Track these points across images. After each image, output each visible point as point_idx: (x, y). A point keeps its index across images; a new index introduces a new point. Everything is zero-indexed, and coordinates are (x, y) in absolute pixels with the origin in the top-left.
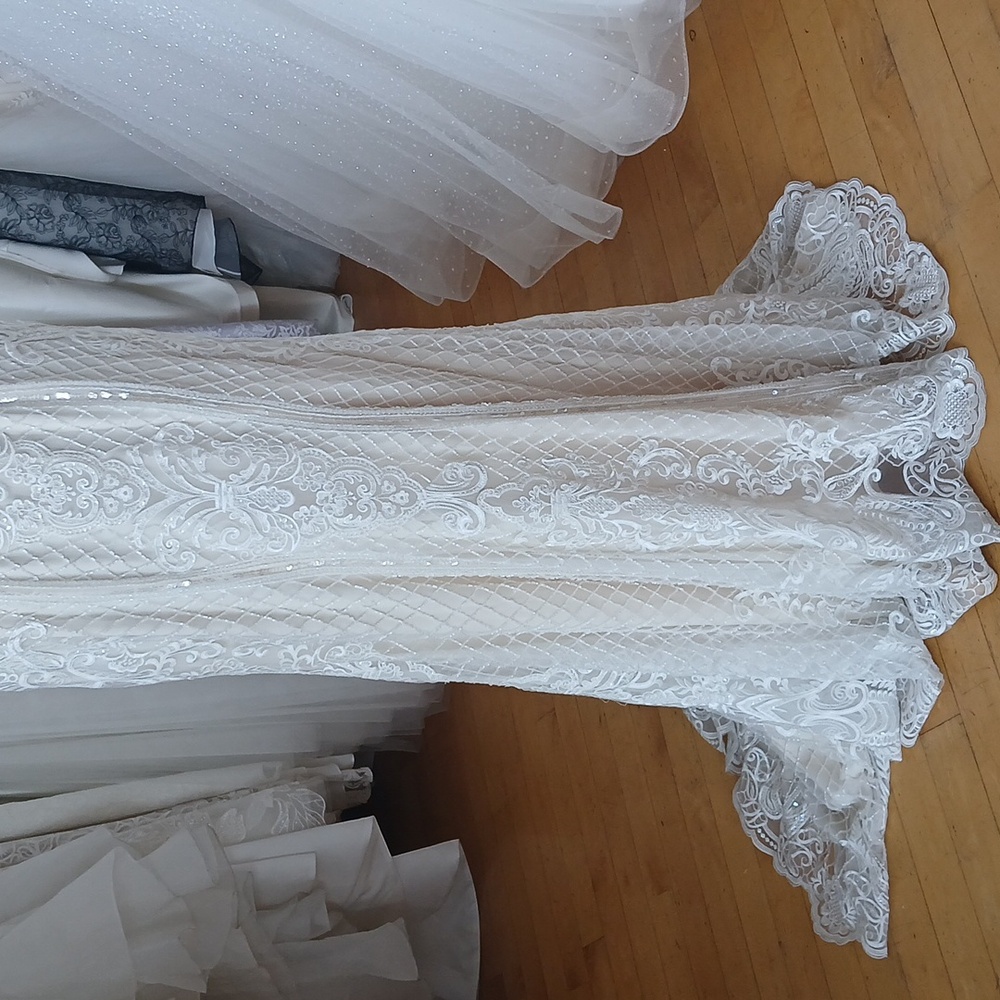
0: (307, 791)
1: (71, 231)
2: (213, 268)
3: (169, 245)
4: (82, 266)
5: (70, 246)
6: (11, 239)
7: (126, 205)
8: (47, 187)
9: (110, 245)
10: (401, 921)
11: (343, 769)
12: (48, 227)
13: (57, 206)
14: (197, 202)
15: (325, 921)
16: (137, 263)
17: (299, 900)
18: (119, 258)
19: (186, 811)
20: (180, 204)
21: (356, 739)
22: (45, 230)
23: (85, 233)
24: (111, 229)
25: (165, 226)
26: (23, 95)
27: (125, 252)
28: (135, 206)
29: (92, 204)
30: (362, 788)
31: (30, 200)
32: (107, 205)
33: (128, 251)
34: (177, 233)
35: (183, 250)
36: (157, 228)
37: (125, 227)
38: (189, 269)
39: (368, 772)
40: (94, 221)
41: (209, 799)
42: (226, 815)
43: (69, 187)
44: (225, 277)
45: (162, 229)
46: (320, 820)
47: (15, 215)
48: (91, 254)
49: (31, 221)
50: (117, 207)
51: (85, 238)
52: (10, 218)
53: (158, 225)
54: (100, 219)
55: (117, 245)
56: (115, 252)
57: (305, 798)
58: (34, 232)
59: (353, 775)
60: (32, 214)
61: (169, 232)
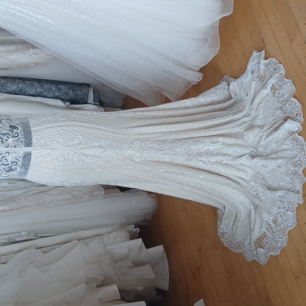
1: (57, 94)
2: (93, 102)
3: (82, 97)
4: (59, 103)
5: (56, 98)
6: (41, 97)
7: (71, 87)
8: (51, 83)
9: (66, 97)
10: (150, 264)
11: (132, 228)
12: (51, 93)
13: (54, 88)
14: (88, 85)
15: (131, 264)
16: (73, 102)
18: (68, 101)
20: (84, 86)
22: (50, 94)
23: (60, 94)
24: (67, 93)
25: (81, 92)
27: (70, 99)
28: (73, 87)
29: (62, 87)
30: (136, 234)
31: (46, 86)
32: (66, 87)
33: (71, 99)
34: (84, 93)
35: (85, 98)
37: (71, 92)
38: (86, 103)
39: (138, 229)
40: (62, 91)
41: (99, 235)
43: (56, 83)
44: (95, 105)
45: (80, 93)
46: (127, 239)
47: (43, 90)
48: (62, 100)
49: (47, 92)
50: (68, 87)
51: (60, 96)
52: (41, 91)
53: (79, 91)
54: (64, 91)
55: (68, 97)
56: (68, 99)
57: (123, 234)
58: (47, 94)
59: (135, 230)
60: (47, 90)
61: (82, 93)
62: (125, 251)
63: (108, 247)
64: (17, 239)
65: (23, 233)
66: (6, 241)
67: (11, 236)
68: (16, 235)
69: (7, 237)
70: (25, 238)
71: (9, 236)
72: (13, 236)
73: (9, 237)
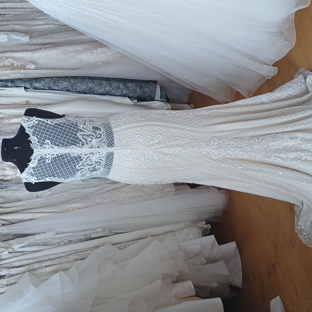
0: (197, 229)
1: (125, 92)
2: (160, 99)
3: (149, 94)
4: (127, 100)
5: (124, 96)
6: (110, 95)
7: (138, 84)
8: (119, 81)
9: (134, 95)
10: (223, 261)
11: (203, 224)
12: (119, 91)
13: (121, 86)
14: (155, 82)
15: (204, 261)
16: (140, 99)
17: (197, 256)
18: (136, 98)
19: (166, 235)
20: (152, 83)
21: (206, 217)
22: (118, 92)
23: (128, 92)
24: (134, 91)
25: (148, 89)
26: (111, 58)
28: (141, 84)
29: (130, 85)
30: (207, 230)
31: (115, 84)
32: (134, 85)
33: (139, 96)
34: (151, 91)
35: (153, 95)
37: (138, 90)
38: (154, 100)
39: (209, 225)
40: (130, 89)
41: (171, 232)
42: (177, 235)
43: (124, 81)
44: (162, 101)
45: (147, 90)
46: (200, 236)
48: (129, 97)
49: (115, 90)
50: (136, 85)
52: (110, 90)
53: (147, 89)
54: (132, 88)
56: (135, 96)
57: (195, 231)
58: (116, 93)
59: (206, 226)
60: (115, 88)
61: (149, 90)
62: (198, 248)
63: (182, 244)
64: (93, 236)
65: (98, 230)
66: (83, 237)
67: (87, 233)
68: (92, 231)
69: (83, 233)
70: (100, 235)
71: (86, 233)
72: (89, 232)
73: (85, 234)
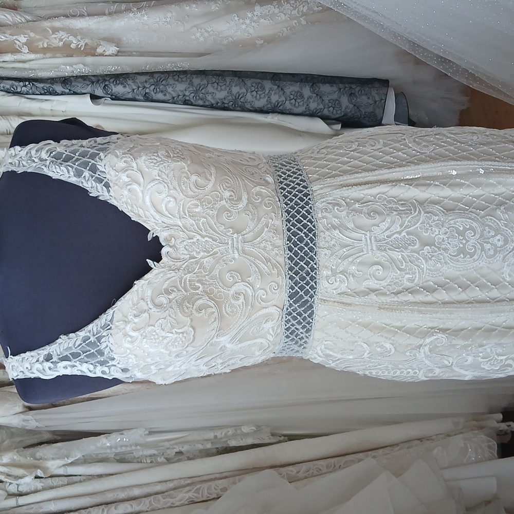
0: (484, 437)
1: (313, 106)
2: (393, 121)
3: (370, 109)
4: (319, 125)
5: (312, 115)
6: (279, 113)
7: (346, 87)
8: (301, 81)
9: (335, 112)
12: (301, 104)
13: (307, 91)
14: (385, 83)
16: (350, 123)
17: (486, 505)
18: (338, 120)
19: (409, 447)
20: (377, 85)
21: (504, 404)
22: (299, 105)
23: (321, 106)
24: (336, 103)
25: (368, 98)
26: (284, 29)
27: (343, 116)
28: (351, 88)
29: (326, 88)
30: (506, 434)
31: (291, 89)
32: (335, 88)
33: (345, 115)
34: (376, 102)
35: (378, 112)
36: (363, 100)
37: (345, 101)
38: (379, 124)
39: (512, 424)
40: (326, 99)
41: (420, 440)
42: (435, 451)
43: (312, 80)
45: (366, 100)
46: (495, 456)
47: (283, 98)
48: (325, 118)
49: (292, 101)
50: (340, 89)
51: (321, 109)
52: (280, 100)
53: (364, 98)
54: (330, 97)
55: (339, 112)
56: (338, 116)
58: (293, 108)
59: (504, 427)
60: (292, 97)
61: (371, 101)
62: (489, 486)
64: (233, 443)
65: (245, 429)
66: (209, 446)
67: (219, 434)
68: (231, 432)
69: (211, 435)
70: (250, 441)
71: (216, 434)
72: (223, 434)
73: (216, 437)
